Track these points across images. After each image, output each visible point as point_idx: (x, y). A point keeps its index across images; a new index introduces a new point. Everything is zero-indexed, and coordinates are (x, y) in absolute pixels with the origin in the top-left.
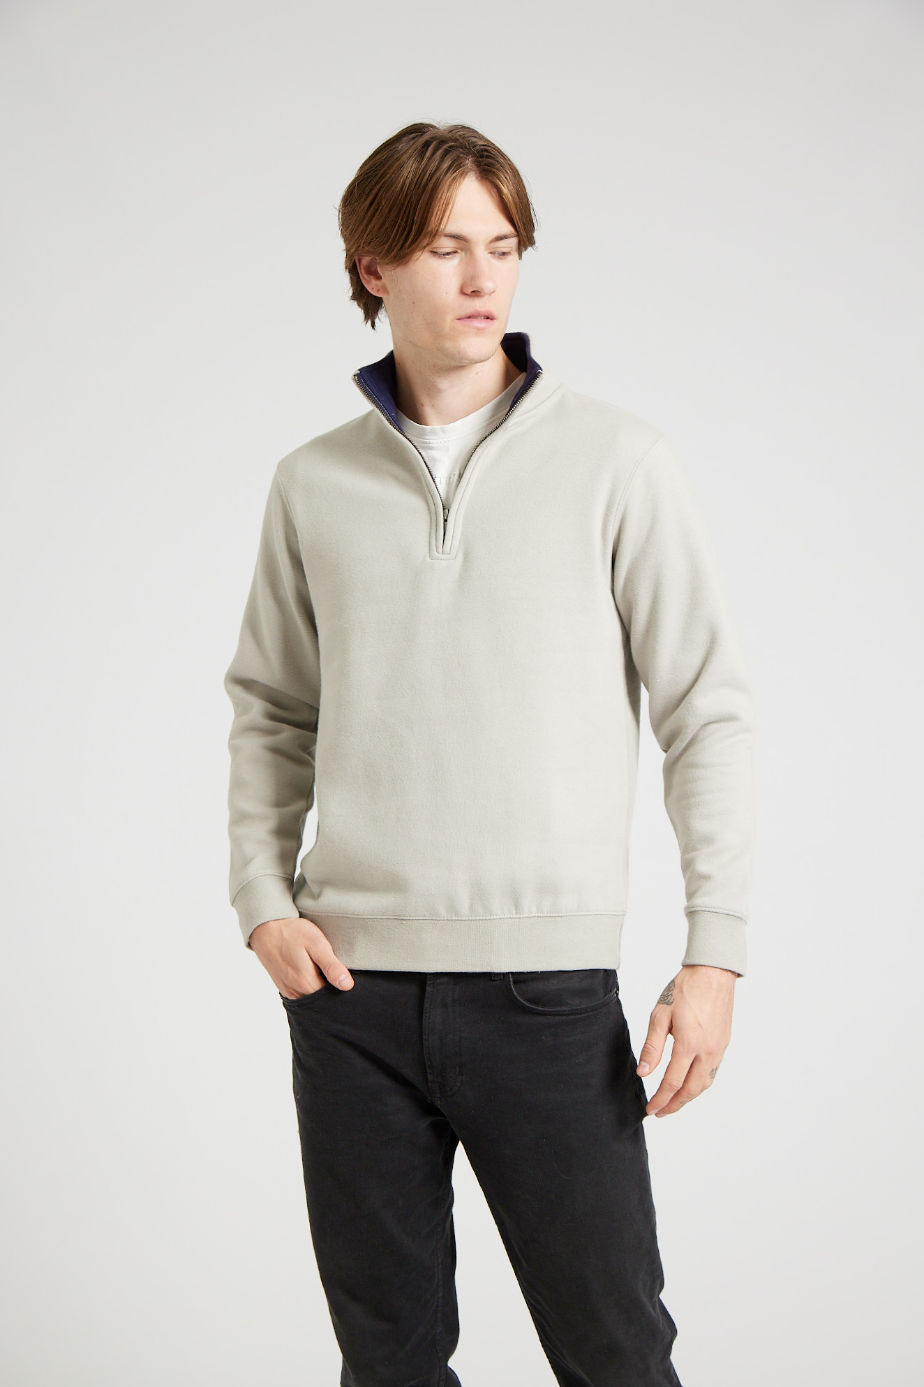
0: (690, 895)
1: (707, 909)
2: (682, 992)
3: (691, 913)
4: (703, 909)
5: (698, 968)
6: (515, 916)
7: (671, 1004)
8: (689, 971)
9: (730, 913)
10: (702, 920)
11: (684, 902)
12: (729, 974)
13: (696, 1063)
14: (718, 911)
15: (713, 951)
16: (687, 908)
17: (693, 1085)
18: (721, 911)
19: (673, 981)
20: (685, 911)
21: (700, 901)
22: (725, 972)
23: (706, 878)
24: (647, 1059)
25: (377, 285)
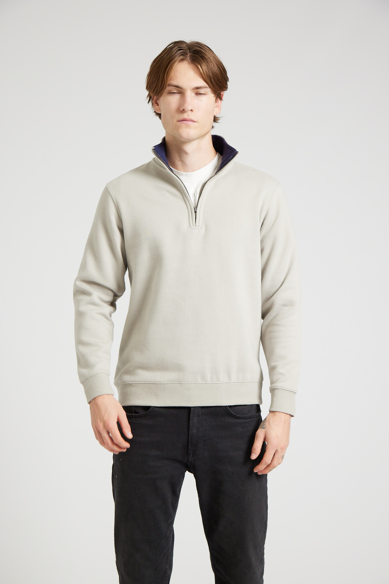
1: (283, 388)
2: (269, 423)
5: (276, 413)
6: (228, 382)
7: (265, 428)
8: (271, 414)
10: (278, 393)
12: (289, 416)
13: (276, 453)
14: (287, 389)
15: (282, 405)
16: (270, 388)
17: (275, 462)
19: (266, 418)
22: (287, 415)
24: (254, 452)
25: (157, 108)
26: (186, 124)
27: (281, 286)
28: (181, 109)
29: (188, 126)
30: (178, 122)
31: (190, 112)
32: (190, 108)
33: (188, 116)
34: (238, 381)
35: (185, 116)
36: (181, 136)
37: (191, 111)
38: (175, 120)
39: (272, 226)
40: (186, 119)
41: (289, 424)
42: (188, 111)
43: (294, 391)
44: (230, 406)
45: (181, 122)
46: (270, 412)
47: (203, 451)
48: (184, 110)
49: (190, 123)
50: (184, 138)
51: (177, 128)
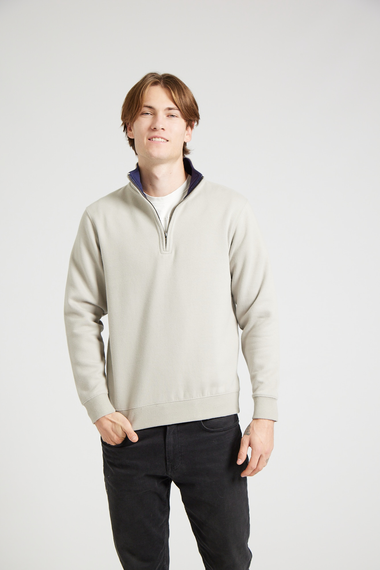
0: (254, 390)
1: (262, 396)
2: (253, 430)
3: (255, 398)
4: (260, 396)
5: (259, 420)
7: (249, 434)
8: (255, 421)
9: (271, 397)
10: (260, 400)
11: (252, 393)
12: (272, 421)
13: (261, 458)
14: (266, 396)
15: (265, 413)
16: (253, 395)
17: (260, 466)
18: (267, 396)
19: (249, 425)
20: (252, 396)
21: (259, 393)
22: (270, 421)
23: (261, 383)
24: (240, 457)
25: (130, 133)
27: (256, 299)
34: (212, 396)
39: (242, 243)
41: (273, 428)
43: (273, 397)
44: (203, 421)
46: (254, 419)
47: (180, 465)
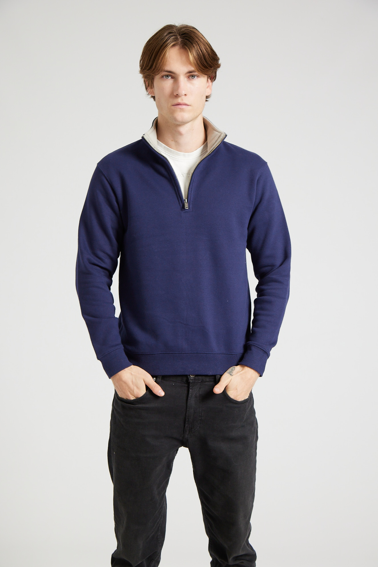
25: (151, 91)
26: (180, 109)
28: (175, 94)
29: (182, 110)
30: (173, 106)
31: (183, 97)
32: (184, 93)
33: (182, 100)
35: (179, 100)
36: (175, 120)
37: (185, 96)
38: (170, 105)
40: (180, 103)
42: (182, 95)
45: (176, 106)
48: (177, 95)
49: (184, 107)
50: (179, 122)
51: (172, 112)
